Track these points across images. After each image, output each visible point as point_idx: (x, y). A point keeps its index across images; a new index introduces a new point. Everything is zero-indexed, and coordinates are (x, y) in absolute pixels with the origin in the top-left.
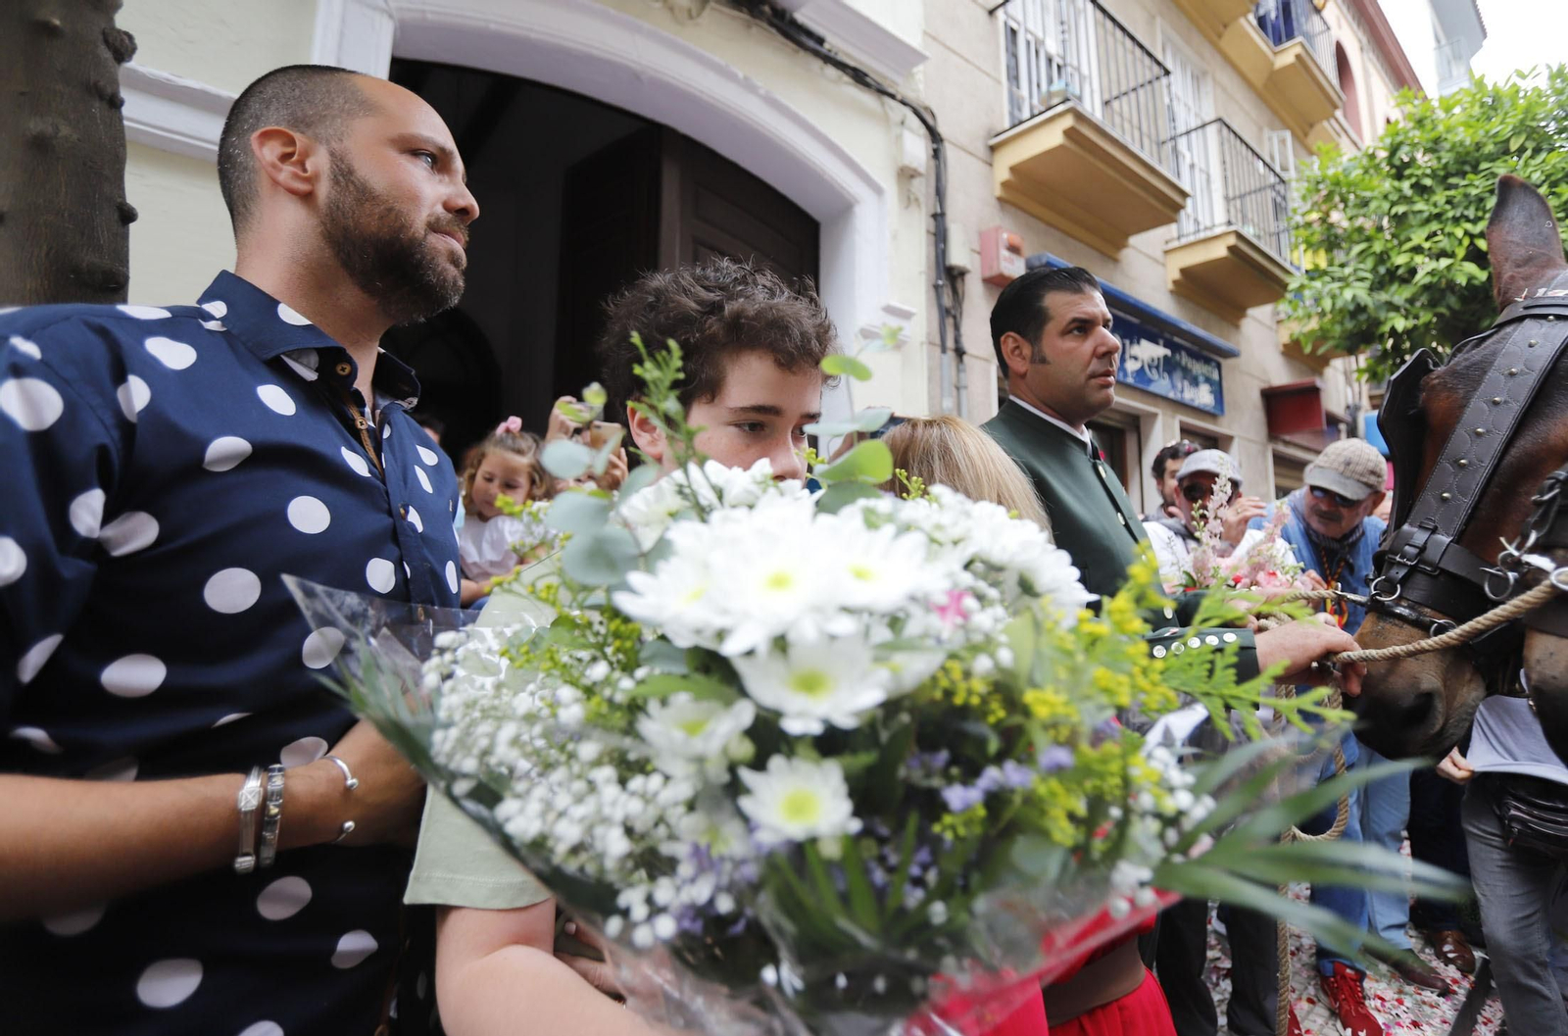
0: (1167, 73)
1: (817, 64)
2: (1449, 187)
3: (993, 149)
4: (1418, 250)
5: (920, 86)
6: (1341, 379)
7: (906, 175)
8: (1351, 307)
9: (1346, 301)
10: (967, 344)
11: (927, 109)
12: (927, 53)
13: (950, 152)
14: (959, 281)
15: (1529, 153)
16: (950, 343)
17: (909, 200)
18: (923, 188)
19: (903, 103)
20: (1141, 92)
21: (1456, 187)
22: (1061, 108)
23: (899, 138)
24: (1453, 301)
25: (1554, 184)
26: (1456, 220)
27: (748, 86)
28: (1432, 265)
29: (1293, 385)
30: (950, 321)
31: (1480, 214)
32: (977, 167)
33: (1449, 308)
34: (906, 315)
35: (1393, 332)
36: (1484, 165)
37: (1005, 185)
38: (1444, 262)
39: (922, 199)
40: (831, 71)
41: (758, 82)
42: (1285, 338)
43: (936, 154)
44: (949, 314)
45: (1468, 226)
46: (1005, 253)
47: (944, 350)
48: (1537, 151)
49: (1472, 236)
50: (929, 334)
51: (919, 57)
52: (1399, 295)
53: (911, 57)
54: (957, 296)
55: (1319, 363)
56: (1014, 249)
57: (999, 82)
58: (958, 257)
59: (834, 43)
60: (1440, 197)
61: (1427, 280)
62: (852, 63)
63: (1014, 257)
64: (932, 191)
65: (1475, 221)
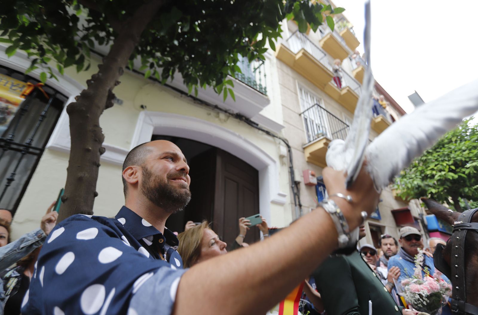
0: (348, 126)
1: (256, 130)
2: (437, 152)
3: (304, 149)
4: (433, 169)
5: (284, 134)
6: (415, 206)
7: (281, 157)
8: (417, 186)
9: (415, 185)
10: (302, 203)
11: (286, 140)
12: (285, 126)
13: (293, 151)
14: (298, 185)
15: (459, 142)
16: (297, 203)
17: (283, 164)
18: (286, 160)
19: (280, 138)
20: (342, 131)
21: (439, 152)
22: (322, 138)
23: (279, 147)
24: (448, 184)
25: (470, 150)
26: (443, 161)
27: (239, 137)
28: (439, 174)
29: (401, 209)
30: (297, 197)
31: (449, 159)
32: (300, 153)
33: (448, 186)
34: (284, 196)
35: (431, 193)
36: (446, 146)
37: (308, 158)
38: (443, 173)
39: (286, 163)
40: (260, 132)
41: (242, 136)
42: (395, 195)
43: (289, 151)
44: (296, 194)
45: (447, 162)
46: (310, 176)
47: (296, 205)
48: (461, 141)
49: (449, 165)
50: (291, 201)
51: (282, 127)
52: (431, 182)
53: (280, 127)
54: (298, 190)
55: (407, 202)
56: (313, 175)
57: (303, 131)
58: (298, 178)
59: (261, 125)
60: (435, 155)
61: (439, 178)
62: (266, 130)
63: (313, 177)
64: (289, 160)
65: (449, 161)
